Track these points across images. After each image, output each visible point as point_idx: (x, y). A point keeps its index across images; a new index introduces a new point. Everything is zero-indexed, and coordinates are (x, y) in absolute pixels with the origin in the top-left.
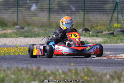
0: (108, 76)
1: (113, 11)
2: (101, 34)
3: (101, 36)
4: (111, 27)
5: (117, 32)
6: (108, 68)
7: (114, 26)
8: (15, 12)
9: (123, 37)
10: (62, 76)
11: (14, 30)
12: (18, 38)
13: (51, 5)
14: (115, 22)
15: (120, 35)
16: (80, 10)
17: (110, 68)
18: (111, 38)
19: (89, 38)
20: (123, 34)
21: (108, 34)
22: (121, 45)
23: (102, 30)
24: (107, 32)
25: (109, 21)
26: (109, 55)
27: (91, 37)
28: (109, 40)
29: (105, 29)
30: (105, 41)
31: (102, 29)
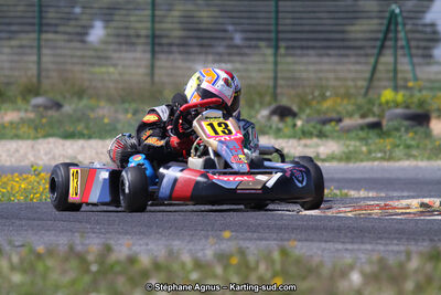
0: (356, 278)
1: (378, 44)
2: (338, 128)
3: (336, 134)
4: (371, 102)
5: (391, 119)
6: (356, 247)
7: (383, 99)
8: (31, 47)
9: (413, 139)
10: (194, 276)
11: (26, 111)
12: (40, 141)
13: (160, 22)
14: (386, 83)
15: (403, 129)
16: (262, 44)
17: (363, 247)
18: (370, 141)
19: (293, 142)
20: (413, 126)
21: (362, 128)
22: (405, 165)
23: (338, 113)
24: (357, 121)
25: (364, 79)
26: (362, 203)
27: (300, 139)
28: (364, 149)
29: (350, 108)
30: (350, 152)
31: (340, 109)
